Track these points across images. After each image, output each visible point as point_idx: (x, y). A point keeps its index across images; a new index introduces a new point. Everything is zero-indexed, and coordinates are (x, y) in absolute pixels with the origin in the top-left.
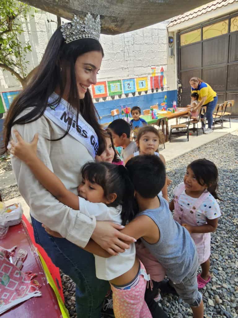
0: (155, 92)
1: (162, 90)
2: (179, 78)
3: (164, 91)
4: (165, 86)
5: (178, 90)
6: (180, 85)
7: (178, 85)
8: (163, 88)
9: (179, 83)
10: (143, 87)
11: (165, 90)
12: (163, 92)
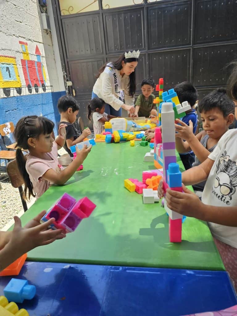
0: (34, 92)
1: (44, 90)
2: (66, 72)
3: (47, 91)
4: (47, 83)
5: (67, 91)
6: (70, 83)
7: (65, 83)
8: (45, 87)
9: (68, 81)
10: (12, 80)
11: (49, 90)
12: (46, 93)
